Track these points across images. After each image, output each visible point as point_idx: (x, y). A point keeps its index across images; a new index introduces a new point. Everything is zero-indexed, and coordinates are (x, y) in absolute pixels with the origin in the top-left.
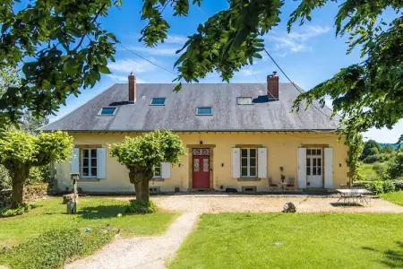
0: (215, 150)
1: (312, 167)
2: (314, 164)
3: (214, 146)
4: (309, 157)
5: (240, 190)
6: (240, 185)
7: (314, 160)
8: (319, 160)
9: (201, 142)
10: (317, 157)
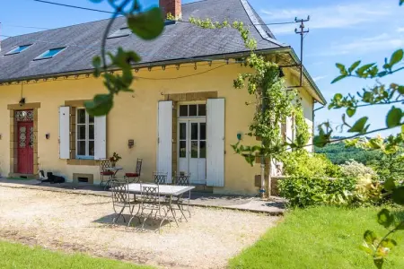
0: (40, 111)
1: (188, 140)
2: (194, 136)
3: (38, 105)
4: (183, 120)
5: (70, 179)
6: (70, 171)
7: (194, 126)
8: (203, 126)
9: (23, 101)
10: (198, 120)
